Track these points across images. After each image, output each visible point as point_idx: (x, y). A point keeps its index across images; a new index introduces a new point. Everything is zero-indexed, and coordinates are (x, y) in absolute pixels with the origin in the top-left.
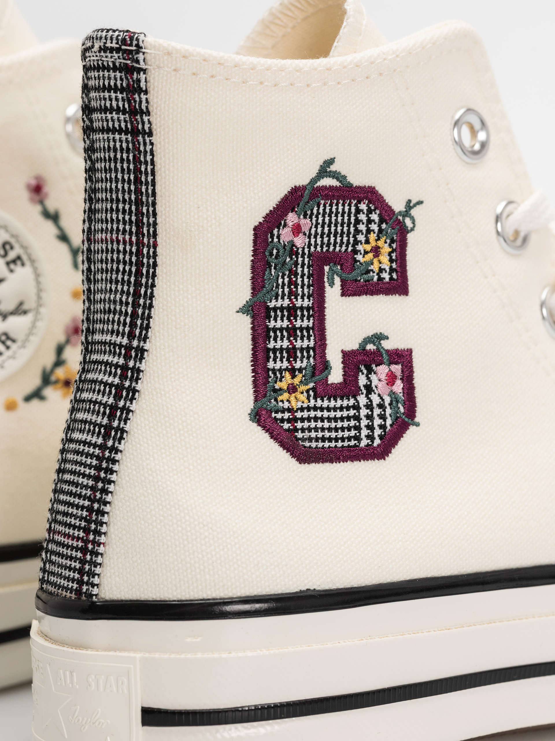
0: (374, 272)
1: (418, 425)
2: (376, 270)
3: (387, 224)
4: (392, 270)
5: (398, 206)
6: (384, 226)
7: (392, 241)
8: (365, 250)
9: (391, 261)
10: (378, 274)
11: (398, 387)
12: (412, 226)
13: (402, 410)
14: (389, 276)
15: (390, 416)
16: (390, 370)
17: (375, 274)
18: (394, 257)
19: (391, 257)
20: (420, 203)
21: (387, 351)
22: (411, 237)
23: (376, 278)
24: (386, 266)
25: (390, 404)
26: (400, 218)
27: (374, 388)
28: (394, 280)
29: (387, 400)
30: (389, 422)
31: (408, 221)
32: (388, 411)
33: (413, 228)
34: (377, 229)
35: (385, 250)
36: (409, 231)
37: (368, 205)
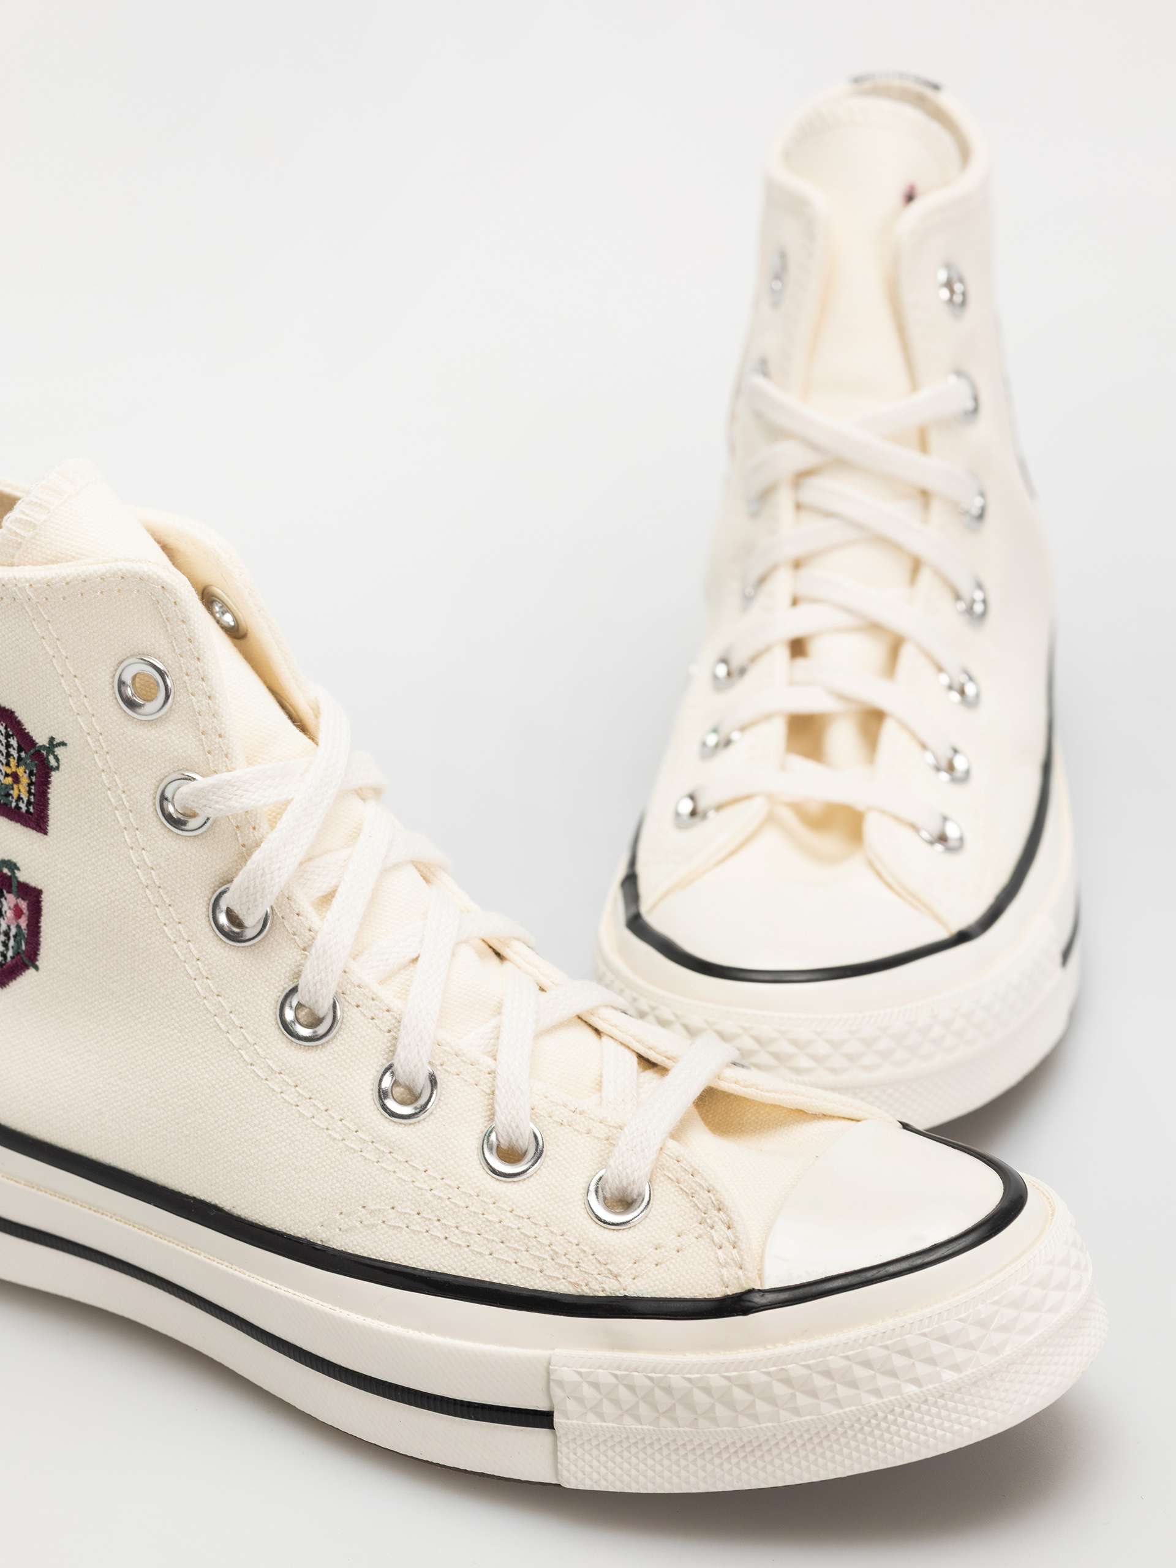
0: (13, 798)
1: (37, 968)
2: (15, 796)
3: (25, 753)
4: (29, 803)
5: (41, 740)
6: (23, 754)
7: (31, 774)
8: (6, 772)
9: (30, 793)
10: (16, 801)
11: (23, 922)
12: (56, 764)
13: (24, 947)
14: (26, 808)
15: (13, 947)
16: (17, 903)
17: (14, 800)
18: (33, 791)
19: (30, 789)
20: (63, 744)
21: (19, 882)
22: (55, 776)
23: (14, 804)
24: (24, 796)
25: (15, 936)
26: (45, 753)
27: (4, 913)
28: (31, 813)
29: (13, 931)
30: (10, 954)
31: (51, 758)
32: (12, 943)
33: (57, 768)
34: (16, 755)
35: (25, 780)
36: (52, 769)
37: (6, 728)
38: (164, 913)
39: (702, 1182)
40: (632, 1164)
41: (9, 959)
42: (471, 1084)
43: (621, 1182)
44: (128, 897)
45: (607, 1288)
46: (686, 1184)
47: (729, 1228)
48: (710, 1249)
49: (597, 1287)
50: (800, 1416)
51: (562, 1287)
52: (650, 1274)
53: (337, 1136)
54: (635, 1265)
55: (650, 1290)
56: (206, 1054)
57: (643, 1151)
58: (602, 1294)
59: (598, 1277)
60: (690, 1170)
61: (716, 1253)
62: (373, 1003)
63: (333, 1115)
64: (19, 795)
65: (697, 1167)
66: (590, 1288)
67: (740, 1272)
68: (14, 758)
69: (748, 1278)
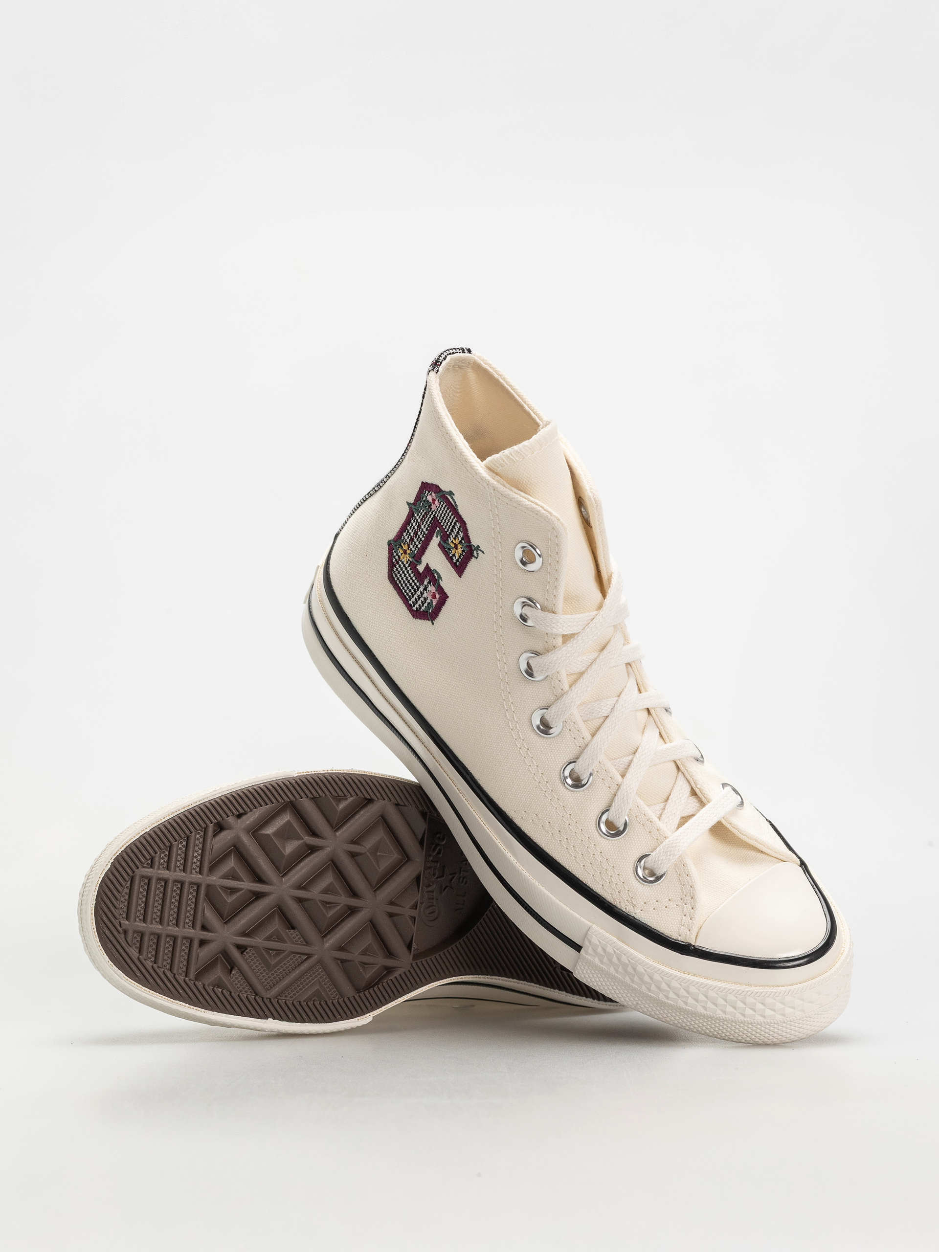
1: (433, 623)
2: (453, 553)
3: (465, 542)
4: (457, 560)
5: (474, 542)
6: (463, 542)
7: (463, 551)
8: (452, 542)
9: (460, 557)
12: (476, 556)
13: (430, 611)
14: (455, 561)
15: (426, 607)
16: (435, 592)
18: (462, 557)
20: (483, 551)
21: (440, 585)
22: (474, 560)
23: (451, 555)
25: (429, 604)
26: (473, 548)
27: (428, 590)
28: (457, 564)
29: (429, 601)
30: (423, 608)
31: (475, 552)
32: (426, 605)
33: (477, 558)
34: (460, 539)
35: (460, 551)
36: (473, 556)
37: (460, 526)
38: (499, 646)
39: (690, 881)
40: (662, 860)
41: (422, 610)
42: (606, 786)
43: (654, 865)
44: (485, 631)
45: (628, 909)
46: (682, 878)
47: (692, 908)
48: (680, 914)
49: (623, 906)
50: (687, 1005)
51: (609, 897)
52: (649, 912)
53: (537, 780)
54: (645, 905)
55: (646, 920)
56: (493, 713)
57: (670, 855)
58: (624, 910)
59: (626, 901)
60: (687, 873)
61: (682, 918)
62: (578, 732)
63: (539, 770)
64: (454, 554)
65: (690, 873)
66: (620, 905)
67: (688, 932)
68: (458, 539)
69: (690, 937)
